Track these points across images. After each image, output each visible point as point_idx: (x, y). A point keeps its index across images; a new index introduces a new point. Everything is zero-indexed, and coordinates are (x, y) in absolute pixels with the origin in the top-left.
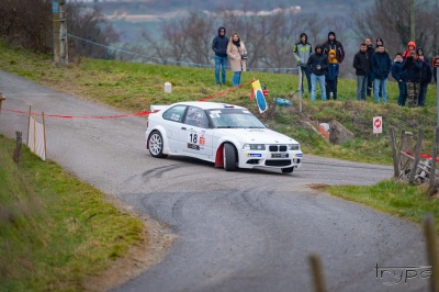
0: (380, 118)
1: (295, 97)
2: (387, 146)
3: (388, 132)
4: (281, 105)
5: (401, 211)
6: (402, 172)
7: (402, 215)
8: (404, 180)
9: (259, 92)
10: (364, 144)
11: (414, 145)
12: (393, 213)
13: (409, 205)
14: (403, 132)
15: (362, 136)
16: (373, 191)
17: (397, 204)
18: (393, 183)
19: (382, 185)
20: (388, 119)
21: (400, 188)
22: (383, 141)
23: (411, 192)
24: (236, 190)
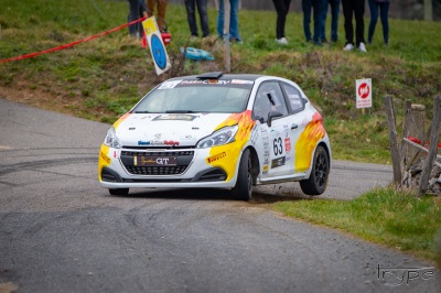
0: (368, 82)
1: (218, 46)
2: (380, 130)
3: (383, 106)
4: (194, 60)
5: (405, 240)
6: (406, 174)
7: (407, 248)
8: (411, 188)
9: (154, 36)
10: (341, 126)
11: (427, 127)
12: (391, 244)
13: (420, 231)
14: (409, 104)
15: (337, 114)
16: (355, 207)
17: (397, 229)
18: (391, 193)
19: (372, 197)
20: (382, 84)
21: (404, 201)
22: (374, 122)
23: (422, 209)
24: (116, 209)
